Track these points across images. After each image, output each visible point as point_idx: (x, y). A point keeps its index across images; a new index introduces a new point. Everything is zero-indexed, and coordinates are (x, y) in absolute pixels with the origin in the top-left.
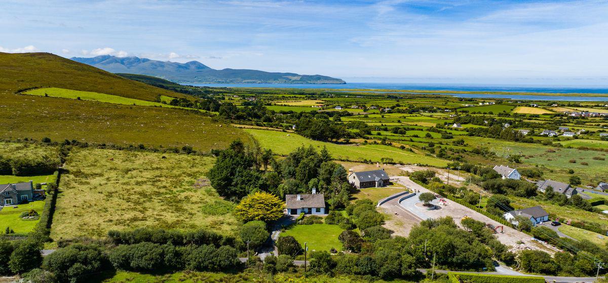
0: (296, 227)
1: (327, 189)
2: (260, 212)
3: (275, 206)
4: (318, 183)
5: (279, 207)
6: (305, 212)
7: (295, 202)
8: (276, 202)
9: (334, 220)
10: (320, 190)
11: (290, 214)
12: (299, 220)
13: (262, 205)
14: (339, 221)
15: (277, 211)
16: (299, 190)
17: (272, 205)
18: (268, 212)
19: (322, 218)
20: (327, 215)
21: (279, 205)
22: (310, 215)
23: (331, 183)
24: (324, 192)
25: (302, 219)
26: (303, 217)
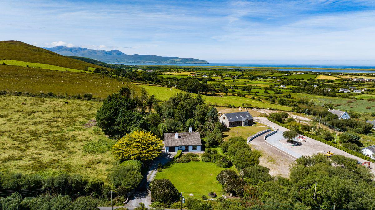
0: (173, 165)
1: (202, 128)
2: (137, 152)
3: (152, 145)
4: (194, 123)
5: (156, 146)
6: (181, 150)
7: (173, 141)
8: (153, 141)
9: (210, 158)
10: (195, 129)
11: (168, 151)
12: (176, 158)
13: (139, 144)
14: (215, 158)
15: (154, 150)
16: (177, 128)
17: (149, 144)
18: (145, 152)
19: (198, 156)
20: (203, 152)
21: (157, 144)
22: (187, 152)
23: (205, 122)
24: (200, 130)
25: (179, 157)
26: (180, 155)
